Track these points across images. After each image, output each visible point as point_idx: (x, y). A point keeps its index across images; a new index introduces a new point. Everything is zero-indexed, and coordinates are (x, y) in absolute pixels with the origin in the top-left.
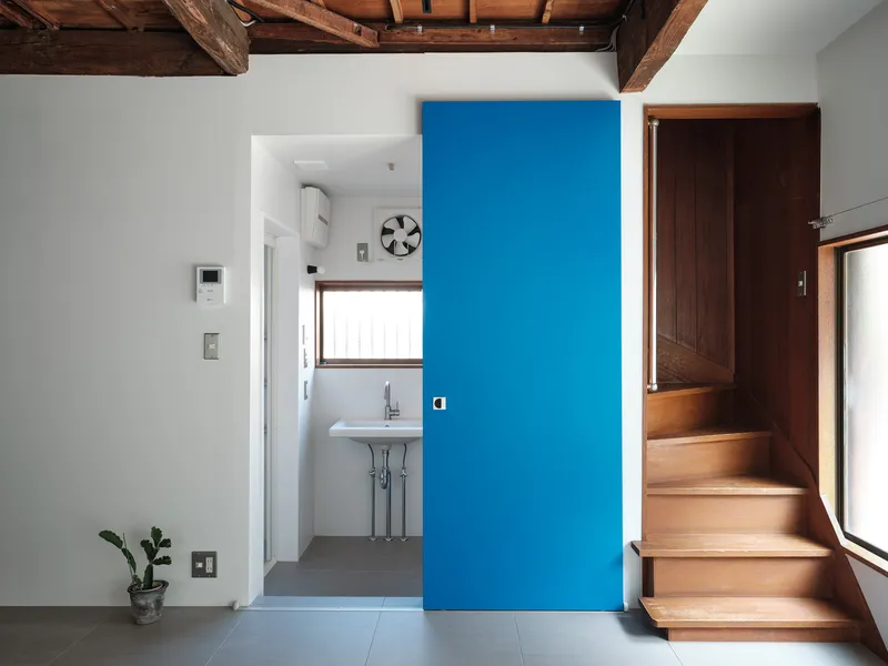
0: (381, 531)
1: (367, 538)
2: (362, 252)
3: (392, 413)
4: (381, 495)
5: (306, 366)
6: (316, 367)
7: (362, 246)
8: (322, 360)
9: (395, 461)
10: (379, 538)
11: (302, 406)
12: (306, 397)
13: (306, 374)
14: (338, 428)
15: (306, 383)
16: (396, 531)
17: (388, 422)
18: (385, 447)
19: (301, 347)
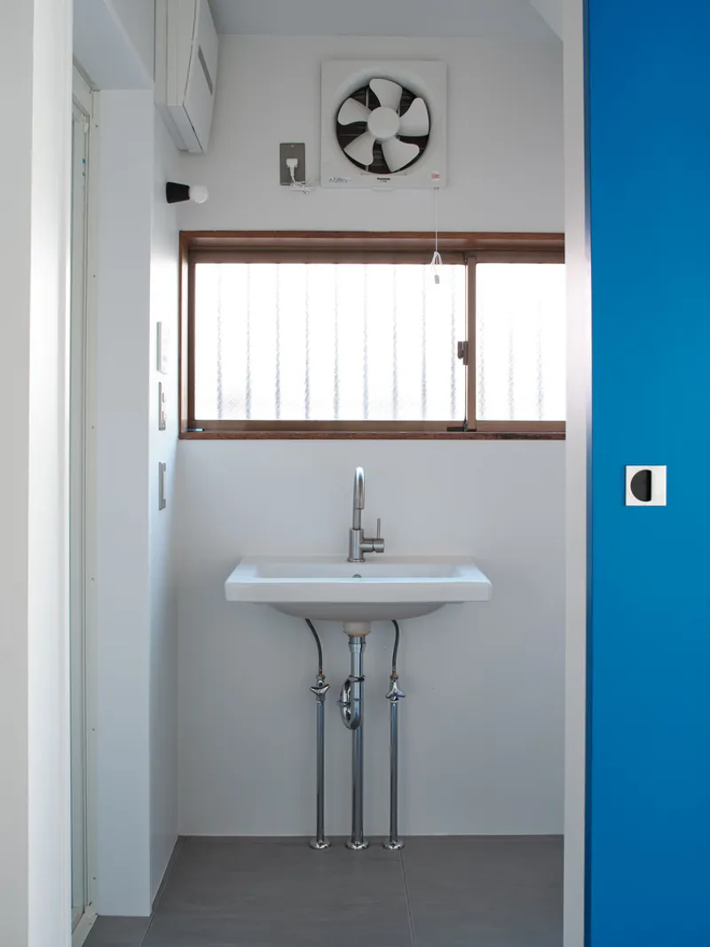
0: (338, 824)
1: (305, 842)
2: (292, 163)
3: (365, 546)
4: (339, 738)
5: (162, 427)
6: (181, 436)
7: (292, 150)
8: (192, 423)
9: (373, 661)
10: (335, 842)
11: (156, 522)
12: (162, 504)
13: (163, 444)
14: (242, 579)
15: (162, 467)
16: (376, 824)
17: (358, 567)
18: (355, 628)
19: (154, 377)
